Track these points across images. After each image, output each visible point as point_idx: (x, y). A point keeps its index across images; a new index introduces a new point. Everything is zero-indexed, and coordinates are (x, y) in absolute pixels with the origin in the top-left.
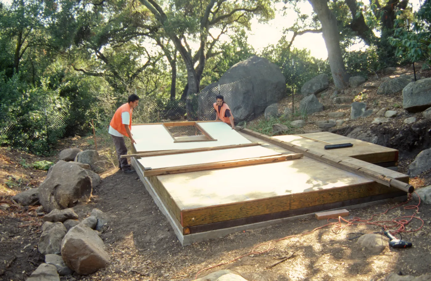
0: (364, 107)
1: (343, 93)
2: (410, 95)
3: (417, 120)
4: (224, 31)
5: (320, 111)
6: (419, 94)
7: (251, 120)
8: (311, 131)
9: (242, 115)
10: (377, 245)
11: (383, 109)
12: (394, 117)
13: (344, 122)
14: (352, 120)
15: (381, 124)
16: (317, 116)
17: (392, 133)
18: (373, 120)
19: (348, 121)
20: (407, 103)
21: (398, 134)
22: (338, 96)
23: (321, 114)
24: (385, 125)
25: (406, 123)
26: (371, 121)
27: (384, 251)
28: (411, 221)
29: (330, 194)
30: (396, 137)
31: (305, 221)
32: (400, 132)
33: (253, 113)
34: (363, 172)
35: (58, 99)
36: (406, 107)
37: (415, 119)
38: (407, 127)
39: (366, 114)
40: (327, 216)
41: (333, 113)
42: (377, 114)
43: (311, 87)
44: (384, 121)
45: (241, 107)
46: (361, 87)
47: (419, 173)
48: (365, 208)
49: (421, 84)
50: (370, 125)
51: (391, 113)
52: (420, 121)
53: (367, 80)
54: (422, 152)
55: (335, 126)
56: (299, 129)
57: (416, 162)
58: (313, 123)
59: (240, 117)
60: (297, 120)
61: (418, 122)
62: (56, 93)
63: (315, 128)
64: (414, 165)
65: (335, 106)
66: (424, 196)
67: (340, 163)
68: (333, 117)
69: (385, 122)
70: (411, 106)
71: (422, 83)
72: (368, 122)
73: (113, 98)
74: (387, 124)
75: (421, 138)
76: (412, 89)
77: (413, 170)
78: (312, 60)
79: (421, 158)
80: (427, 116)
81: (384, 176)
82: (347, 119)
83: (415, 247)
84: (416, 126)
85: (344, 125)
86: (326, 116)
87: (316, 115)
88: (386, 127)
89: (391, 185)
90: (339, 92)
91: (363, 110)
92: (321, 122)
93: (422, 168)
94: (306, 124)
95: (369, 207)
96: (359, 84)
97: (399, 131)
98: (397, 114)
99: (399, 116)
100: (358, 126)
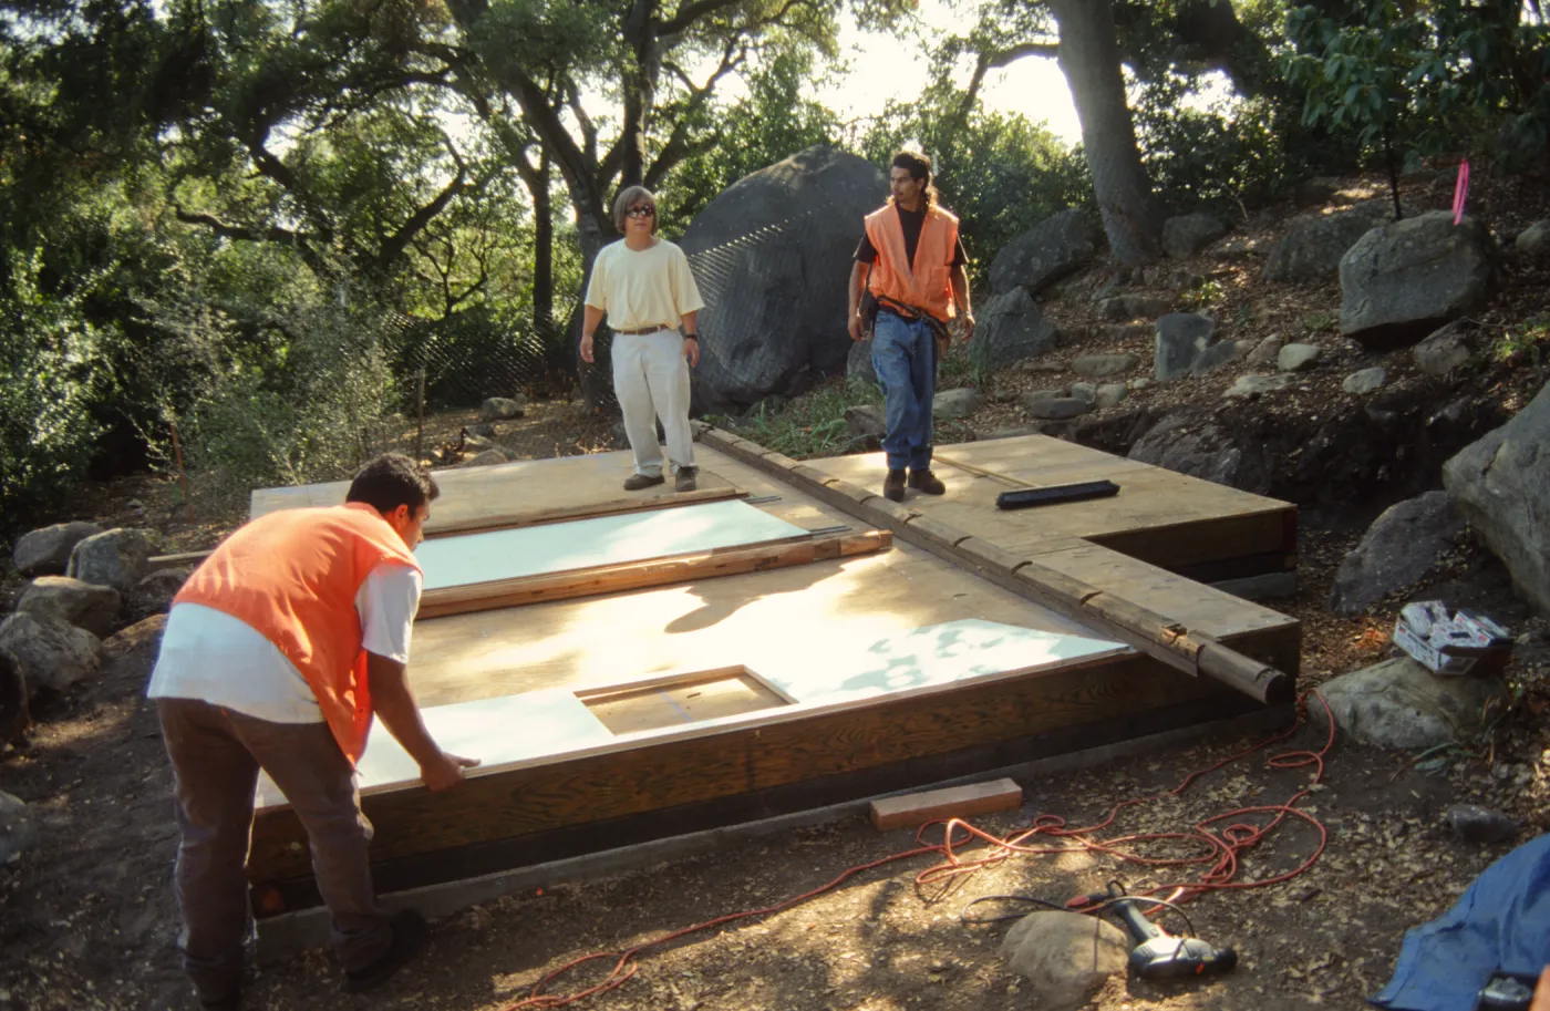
0: (1204, 334)
1: (1141, 280)
2: (1366, 279)
3: (1389, 380)
4: (731, 60)
5: (1043, 350)
6: (1399, 273)
7: (800, 394)
8: (1000, 430)
9: (763, 374)
10: (1071, 973)
11: (1272, 337)
12: (1306, 367)
13: (1127, 392)
14: (1158, 386)
15: (1255, 396)
16: (1031, 373)
17: (1296, 431)
18: (1232, 381)
19: (1142, 389)
20: (1354, 314)
21: (1313, 436)
22: (1118, 294)
23: (1048, 363)
24: (1269, 403)
25: (1349, 390)
26: (1224, 388)
27: (1096, 1000)
28: (1274, 830)
29: (937, 717)
30: (1306, 448)
31: (822, 834)
32: (1322, 430)
33: (807, 367)
34: (1101, 613)
35: (72, 329)
36: (1352, 327)
37: (1382, 376)
38: (1348, 409)
39: (1208, 362)
40: (918, 813)
41: (1091, 358)
42: (1251, 356)
43: (1026, 261)
44: (1268, 388)
45: (759, 345)
46: (1208, 256)
47: (1374, 598)
48: (1102, 771)
49: (1408, 236)
50: (1216, 405)
51: (1297, 353)
52: (1401, 384)
53: (1230, 229)
54: (1389, 513)
55: (1094, 407)
56: (955, 424)
57: (1365, 551)
58: (1012, 401)
59: (759, 381)
60: (951, 387)
61: (1391, 389)
62: (68, 310)
63: (1016, 419)
64: (1358, 563)
65: (1100, 332)
66: (1348, 710)
67: (1022, 571)
68: (1088, 375)
69: (1272, 392)
70: (1369, 325)
71: (1414, 231)
72: (1210, 390)
73: (223, 325)
74: (1281, 398)
75: (1400, 452)
76: (1376, 256)
77: (1350, 587)
78: (1040, 158)
79: (1386, 536)
80: (1427, 362)
81: (1181, 632)
82: (1139, 383)
83: (1251, 965)
84: (1381, 405)
85: (1128, 405)
86: (1063, 372)
87: (1026, 366)
88: (1275, 410)
89: (1200, 671)
90: (1125, 279)
91: (1201, 343)
92: (1042, 396)
93: (1384, 577)
94: (986, 403)
95: (1119, 762)
96: (1201, 245)
97: (1318, 425)
98: (1320, 354)
99: (1327, 364)
100: (1174, 410)
